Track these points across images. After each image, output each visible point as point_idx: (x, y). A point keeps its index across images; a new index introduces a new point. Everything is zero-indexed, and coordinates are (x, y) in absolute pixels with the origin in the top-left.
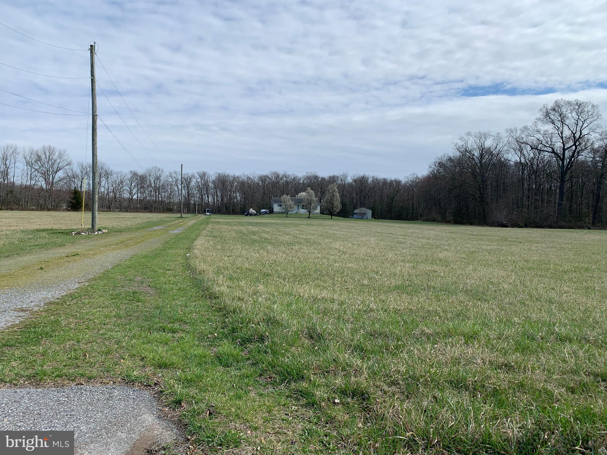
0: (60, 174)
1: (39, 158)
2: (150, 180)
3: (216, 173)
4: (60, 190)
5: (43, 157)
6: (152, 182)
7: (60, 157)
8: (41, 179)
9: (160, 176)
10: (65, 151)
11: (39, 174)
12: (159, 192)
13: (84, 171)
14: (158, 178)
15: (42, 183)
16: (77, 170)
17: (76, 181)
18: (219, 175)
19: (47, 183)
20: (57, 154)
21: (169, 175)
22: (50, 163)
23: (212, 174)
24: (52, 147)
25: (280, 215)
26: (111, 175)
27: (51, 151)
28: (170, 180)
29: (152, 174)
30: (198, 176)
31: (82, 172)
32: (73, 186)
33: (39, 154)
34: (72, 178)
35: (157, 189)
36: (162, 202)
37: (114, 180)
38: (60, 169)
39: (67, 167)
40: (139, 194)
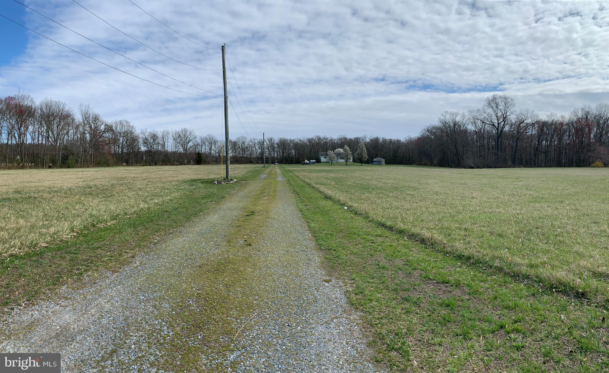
0: (190, 144)
1: (180, 136)
2: (239, 144)
3: (279, 138)
4: (190, 153)
5: (182, 135)
6: (240, 146)
7: (190, 134)
8: (181, 147)
9: (245, 142)
10: (193, 130)
11: (180, 145)
12: (244, 151)
13: (203, 142)
14: (244, 143)
15: (181, 150)
16: (199, 141)
17: (199, 147)
18: (281, 139)
19: (184, 150)
20: (189, 132)
21: (250, 140)
22: (185, 138)
23: (276, 139)
24: (186, 129)
25: (325, 164)
26: (217, 142)
27: (186, 131)
28: (251, 144)
29: (240, 141)
30: (268, 141)
31: (201, 142)
32: (197, 150)
33: (180, 133)
34: (196, 146)
35: (243, 150)
36: (246, 157)
37: (219, 146)
38: (190, 141)
39: (194, 140)
40: (233, 153)
